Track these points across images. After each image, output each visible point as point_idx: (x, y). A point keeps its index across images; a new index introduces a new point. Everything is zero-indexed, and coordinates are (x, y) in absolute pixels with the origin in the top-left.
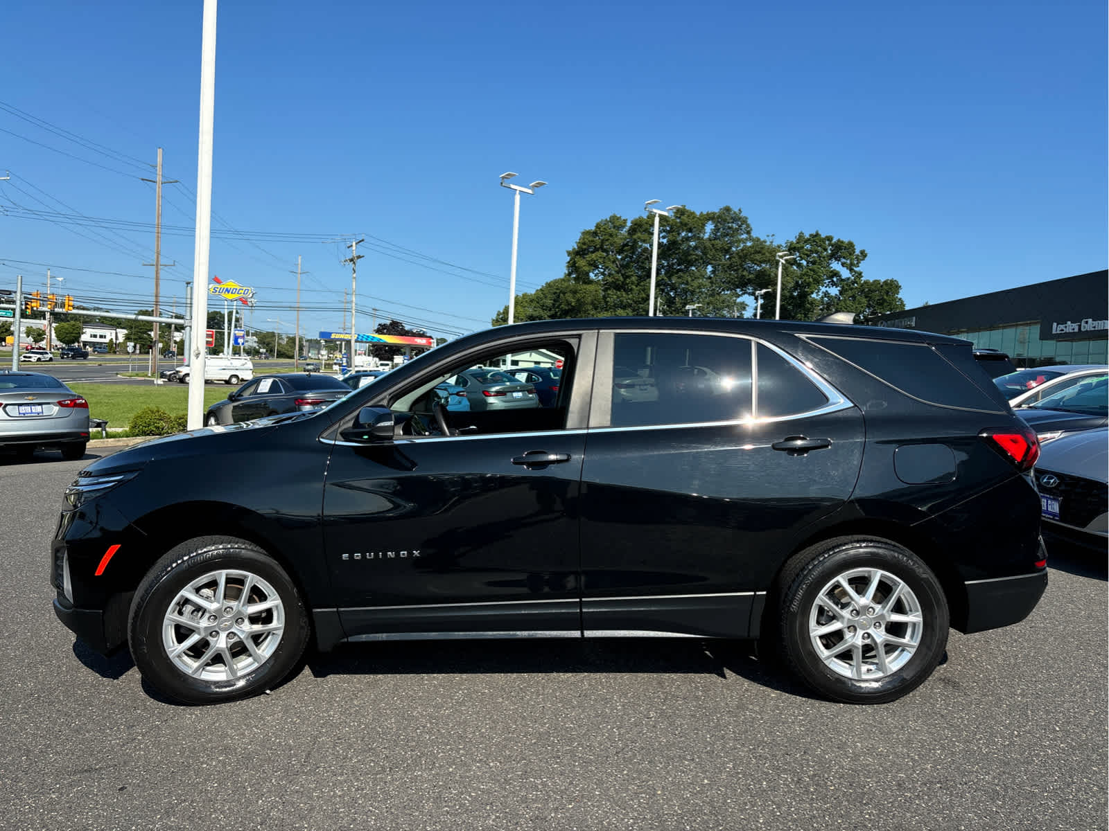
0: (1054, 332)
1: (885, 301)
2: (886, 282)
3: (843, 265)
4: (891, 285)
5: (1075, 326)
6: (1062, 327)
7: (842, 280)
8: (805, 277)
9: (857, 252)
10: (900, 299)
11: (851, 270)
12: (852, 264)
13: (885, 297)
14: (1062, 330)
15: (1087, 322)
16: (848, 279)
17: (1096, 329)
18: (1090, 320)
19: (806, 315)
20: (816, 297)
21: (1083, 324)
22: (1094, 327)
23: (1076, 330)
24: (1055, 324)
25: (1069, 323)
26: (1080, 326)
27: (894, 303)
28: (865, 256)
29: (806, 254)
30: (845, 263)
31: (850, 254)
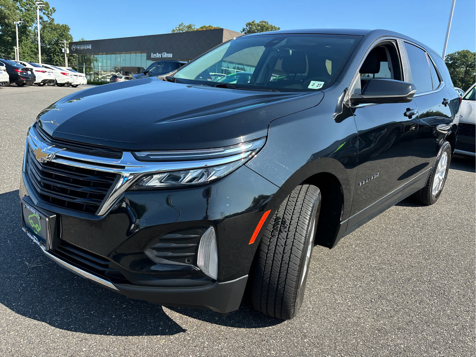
0: (152, 57)
1: (63, 35)
2: (63, 26)
3: (44, 13)
4: (66, 27)
5: (160, 55)
6: (155, 55)
7: (44, 22)
8: (25, 17)
9: (51, 8)
10: (70, 35)
11: (48, 17)
12: (48, 14)
13: (63, 33)
14: (155, 56)
15: (164, 54)
16: (47, 21)
17: (168, 57)
18: (165, 53)
19: (27, 38)
20: (31, 29)
21: (163, 54)
22: (167, 56)
23: (160, 57)
24: (152, 54)
25: (157, 53)
26: (162, 55)
27: (68, 36)
28: (55, 11)
29: (24, 5)
30: (45, 13)
31: (47, 8)
